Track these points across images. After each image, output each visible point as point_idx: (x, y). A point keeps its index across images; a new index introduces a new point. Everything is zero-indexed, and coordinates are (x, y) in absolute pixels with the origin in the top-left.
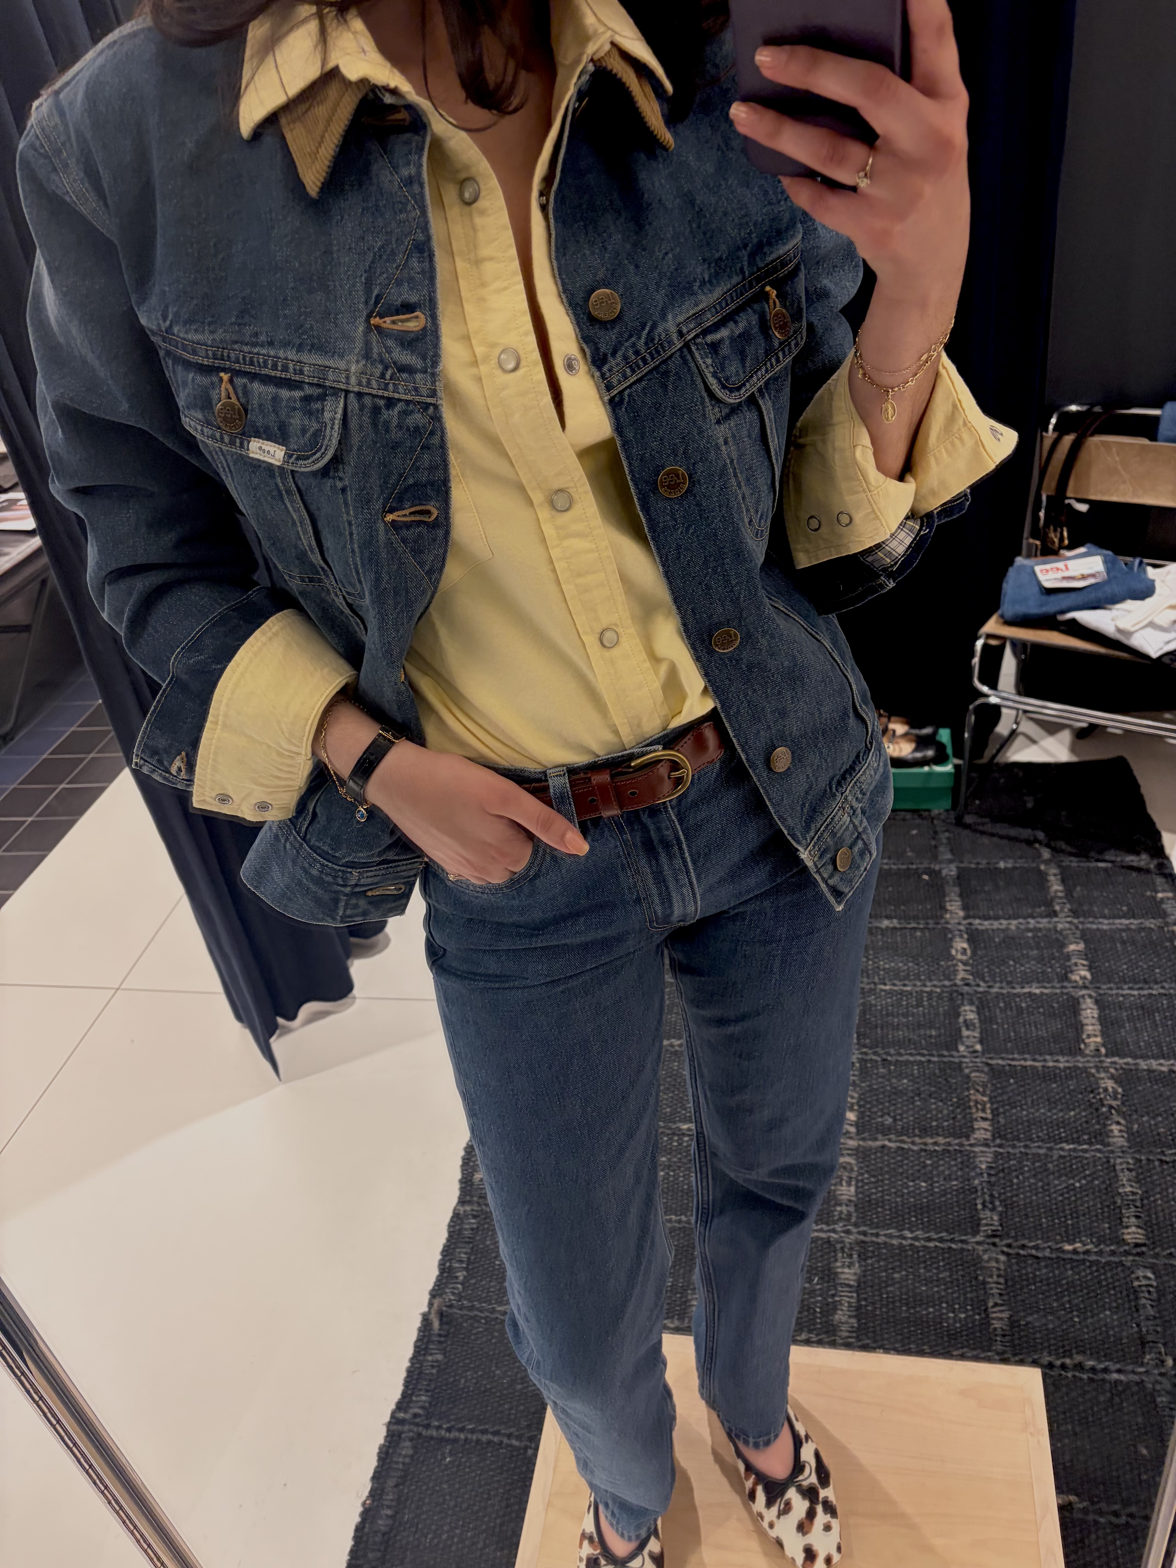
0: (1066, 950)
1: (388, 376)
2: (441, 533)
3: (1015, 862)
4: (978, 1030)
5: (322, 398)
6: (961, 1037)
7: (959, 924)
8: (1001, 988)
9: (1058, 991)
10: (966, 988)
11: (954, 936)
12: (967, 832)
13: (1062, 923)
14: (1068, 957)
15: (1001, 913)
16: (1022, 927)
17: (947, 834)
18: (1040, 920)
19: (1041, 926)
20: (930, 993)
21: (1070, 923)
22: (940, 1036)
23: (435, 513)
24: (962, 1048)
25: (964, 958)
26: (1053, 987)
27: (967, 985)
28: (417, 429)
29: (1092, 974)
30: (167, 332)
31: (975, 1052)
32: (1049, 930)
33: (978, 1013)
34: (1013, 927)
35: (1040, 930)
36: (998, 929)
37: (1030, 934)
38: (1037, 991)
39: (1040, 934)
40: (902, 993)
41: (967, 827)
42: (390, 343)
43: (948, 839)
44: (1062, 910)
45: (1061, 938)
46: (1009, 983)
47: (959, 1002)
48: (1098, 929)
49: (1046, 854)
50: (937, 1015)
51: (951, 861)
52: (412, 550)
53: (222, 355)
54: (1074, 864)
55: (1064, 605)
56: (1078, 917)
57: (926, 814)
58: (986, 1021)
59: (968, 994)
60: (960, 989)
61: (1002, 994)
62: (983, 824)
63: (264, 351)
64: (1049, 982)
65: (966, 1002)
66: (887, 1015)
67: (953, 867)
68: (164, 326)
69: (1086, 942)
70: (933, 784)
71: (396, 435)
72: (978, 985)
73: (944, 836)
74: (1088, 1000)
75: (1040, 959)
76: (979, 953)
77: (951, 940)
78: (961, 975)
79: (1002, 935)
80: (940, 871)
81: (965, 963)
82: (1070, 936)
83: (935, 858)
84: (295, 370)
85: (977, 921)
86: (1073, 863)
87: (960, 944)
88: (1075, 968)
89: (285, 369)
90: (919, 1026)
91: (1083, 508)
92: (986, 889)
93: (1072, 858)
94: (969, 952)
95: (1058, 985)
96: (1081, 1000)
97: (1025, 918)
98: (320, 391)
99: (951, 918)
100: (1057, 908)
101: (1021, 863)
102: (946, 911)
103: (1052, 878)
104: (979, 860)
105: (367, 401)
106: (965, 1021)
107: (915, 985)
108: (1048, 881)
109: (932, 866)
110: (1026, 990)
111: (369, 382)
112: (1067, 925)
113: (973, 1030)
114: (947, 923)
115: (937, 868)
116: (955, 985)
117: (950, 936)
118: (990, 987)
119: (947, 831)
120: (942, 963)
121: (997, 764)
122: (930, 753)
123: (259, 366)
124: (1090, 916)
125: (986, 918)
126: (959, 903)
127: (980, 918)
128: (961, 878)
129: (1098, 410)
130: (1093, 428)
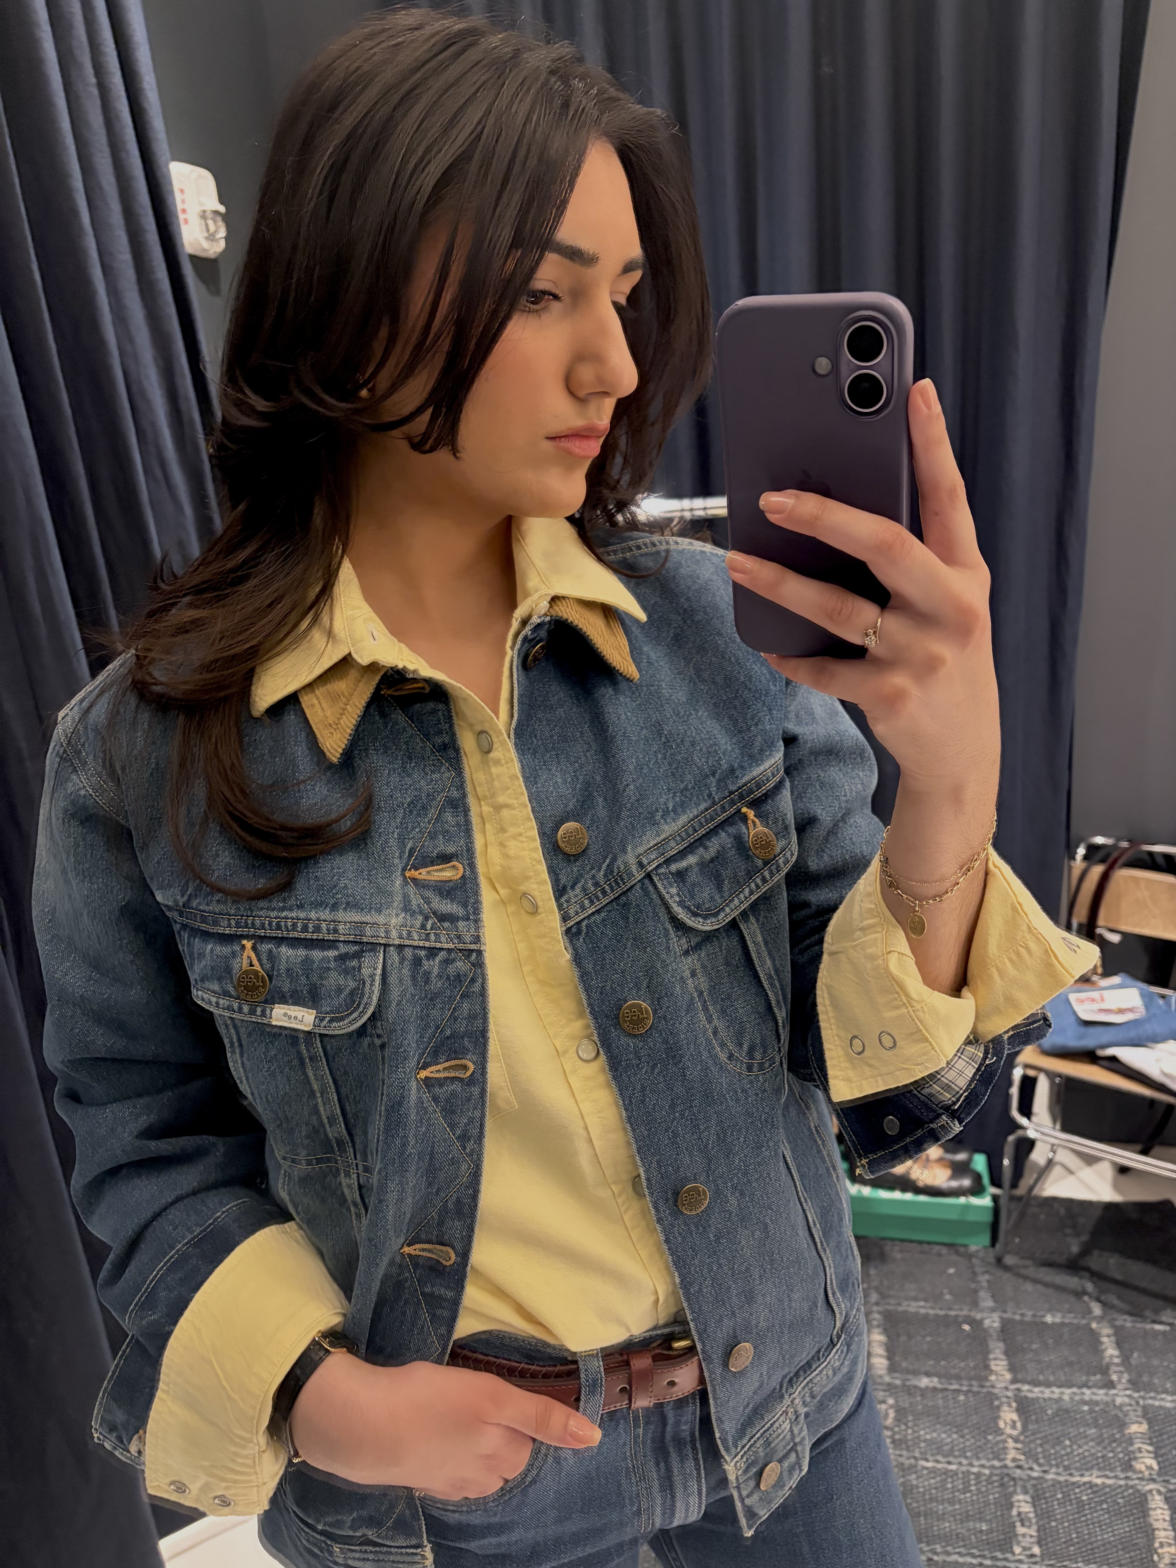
0: (1127, 1432)
1: (429, 926)
2: (476, 1091)
3: (1064, 1317)
4: (1035, 1527)
5: (358, 955)
6: (1016, 1535)
7: (1007, 1388)
8: (1058, 1474)
9: (1122, 1483)
10: (1018, 1471)
11: (1001, 1404)
12: (1007, 1275)
13: (1121, 1396)
14: (1130, 1441)
15: (1051, 1378)
16: (1077, 1398)
17: (987, 1277)
18: (1095, 1390)
19: (1098, 1398)
20: (978, 1475)
21: (1129, 1396)
22: (991, 1531)
23: (472, 1067)
24: (1017, 1550)
25: (1015, 1433)
26: (1116, 1477)
27: (1019, 1467)
28: (458, 977)
29: (1159, 1463)
30: (184, 906)
31: (1033, 1556)
32: (1107, 1404)
33: (1034, 1506)
34: (1066, 1397)
35: (1097, 1403)
36: (1050, 1399)
37: (1086, 1408)
38: (1099, 1481)
39: (1097, 1409)
40: (946, 1472)
41: (1007, 1268)
42: (429, 894)
43: (988, 1281)
44: (1119, 1381)
45: (1121, 1415)
46: (1066, 1468)
47: (1011, 1489)
48: (1161, 1407)
49: (1097, 1309)
50: (987, 1504)
51: (993, 1310)
52: (443, 1110)
53: (246, 923)
54: (1129, 1325)
55: (1104, 1039)
56: (1138, 1391)
57: (962, 1250)
58: (1044, 1515)
59: (1021, 1479)
60: (1010, 1472)
61: (1060, 1482)
62: (1026, 1267)
63: (294, 915)
64: (1111, 1470)
65: (1019, 1490)
66: (931, 1500)
67: (996, 1316)
68: (181, 901)
69: (1150, 1423)
70: (971, 1217)
71: (436, 984)
72: (1031, 1469)
73: (984, 1279)
74: (1157, 1497)
75: (1100, 1440)
76: (1031, 1427)
77: (998, 1408)
78: (1012, 1454)
79: (1055, 1406)
80: (981, 1322)
81: (1016, 1440)
82: (1132, 1413)
83: (975, 1304)
84: (328, 930)
85: (1026, 1387)
86: (1127, 1322)
87: (1008, 1416)
88: (1139, 1455)
89: (317, 929)
90: (968, 1517)
91: (1115, 938)
92: (1034, 1347)
93: (1126, 1317)
94: (1019, 1425)
95: (1122, 1475)
96: (1149, 1497)
97: (1080, 1387)
98: (356, 948)
99: (997, 1380)
100: (1114, 1377)
101: (1069, 1319)
102: (992, 1372)
103: (1105, 1340)
104: (1023, 1311)
105: (408, 953)
106: (1019, 1514)
107: (960, 1464)
108: (1102, 1343)
109: (973, 1314)
110: (1086, 1479)
111: (409, 934)
112: (1127, 1400)
113: (1029, 1527)
114: (993, 1386)
115: (978, 1316)
116: (1006, 1466)
117: (996, 1403)
118: (1045, 1472)
119: (987, 1272)
120: (990, 1437)
121: (1036, 1198)
122: (966, 1182)
123: (288, 930)
124: (1151, 1390)
125: (1036, 1383)
126: (1005, 1363)
127: (1029, 1383)
128: (1006, 1330)
129: (1125, 844)
130: (1121, 862)
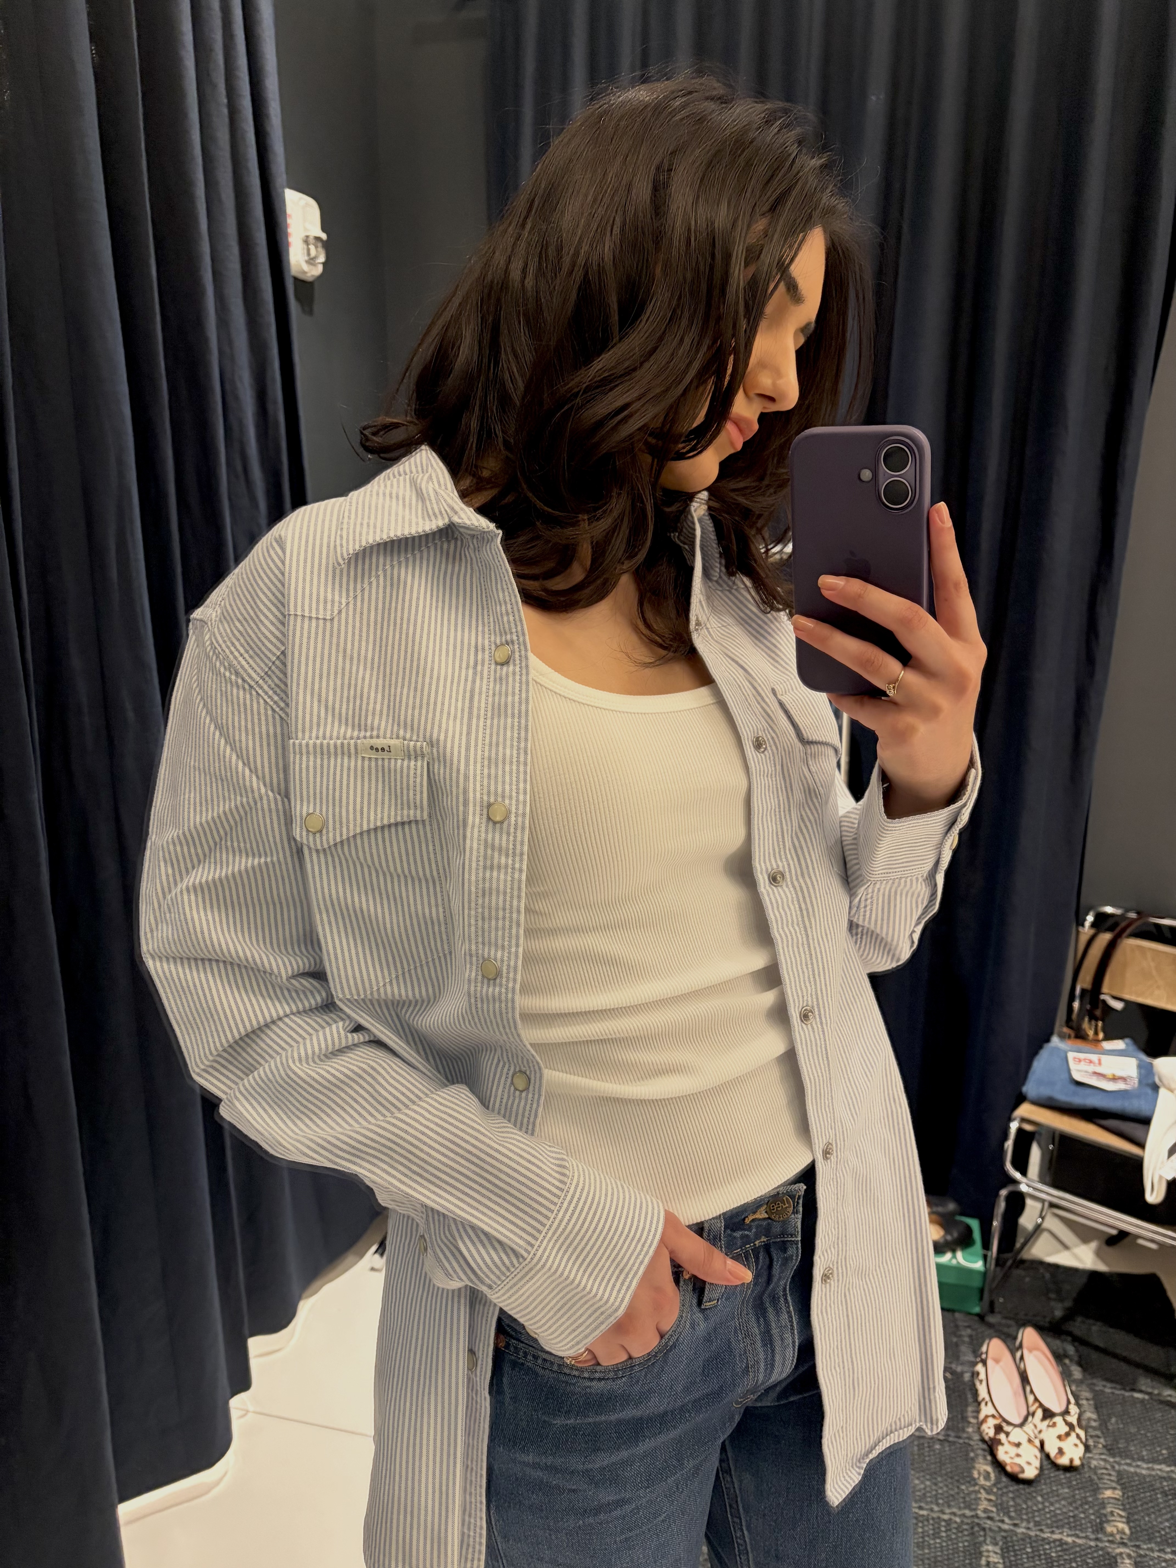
0: (1101, 1496)
8: (1028, 1528)
9: (1092, 1544)
10: (989, 1522)
13: (1096, 1460)
14: (1103, 1505)
20: (949, 1522)
21: (1106, 1461)
25: (988, 1484)
26: (1086, 1537)
27: (990, 1518)
29: (1130, 1528)
38: (1070, 1540)
43: (970, 1336)
46: (1037, 1524)
47: (981, 1539)
48: (1136, 1473)
50: (956, 1551)
54: (1108, 1390)
56: (1113, 1456)
59: (991, 1530)
60: (981, 1522)
61: (1030, 1537)
64: (1082, 1530)
65: (988, 1541)
69: (1124, 1488)
72: (1003, 1521)
73: (964, 1333)
74: (1127, 1561)
75: (1072, 1501)
77: (973, 1459)
78: (984, 1505)
81: (989, 1491)
82: (1105, 1478)
86: (1106, 1388)
87: (983, 1467)
88: (1111, 1518)
91: (1118, 1005)
93: (1105, 1383)
94: (992, 1476)
95: (1092, 1536)
96: (1119, 1560)
103: (1084, 1403)
107: (932, 1510)
110: (1056, 1536)
115: (959, 1369)
116: (977, 1516)
117: (972, 1455)
118: (1015, 1525)
120: (963, 1487)
121: (1024, 1259)
122: (954, 1236)
124: (1127, 1457)
129: (1133, 915)
130: (1128, 931)
